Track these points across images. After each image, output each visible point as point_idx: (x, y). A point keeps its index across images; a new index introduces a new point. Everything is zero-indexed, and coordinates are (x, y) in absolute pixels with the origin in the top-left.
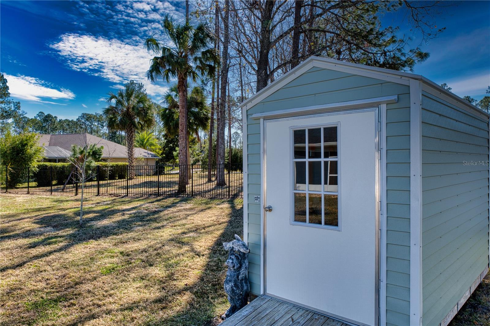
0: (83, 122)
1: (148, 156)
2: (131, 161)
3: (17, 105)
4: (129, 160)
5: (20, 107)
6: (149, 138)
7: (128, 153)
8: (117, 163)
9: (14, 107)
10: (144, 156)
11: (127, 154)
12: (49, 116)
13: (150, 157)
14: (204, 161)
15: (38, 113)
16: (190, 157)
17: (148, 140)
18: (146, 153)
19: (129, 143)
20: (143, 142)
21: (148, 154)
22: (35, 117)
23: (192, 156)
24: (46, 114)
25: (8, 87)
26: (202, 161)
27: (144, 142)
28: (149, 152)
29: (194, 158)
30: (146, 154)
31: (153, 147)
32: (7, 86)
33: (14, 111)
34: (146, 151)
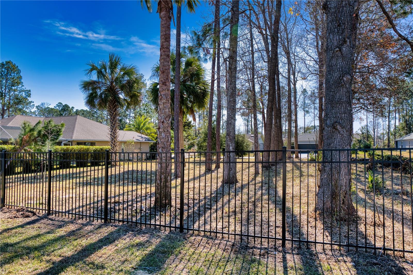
0: (95, 112)
1: (141, 140)
2: (114, 144)
3: (28, 93)
4: (112, 143)
5: (30, 95)
6: (145, 123)
7: (111, 135)
8: (101, 147)
9: (25, 95)
10: (137, 140)
11: (109, 136)
12: (66, 106)
13: (144, 141)
14: (199, 145)
15: (57, 104)
16: (184, 140)
17: (144, 124)
18: (139, 136)
19: (112, 123)
20: (139, 126)
21: (142, 138)
22: (54, 107)
23: (187, 140)
24: (64, 104)
25: (22, 77)
26: (198, 145)
27: (141, 126)
28: (143, 136)
29: (189, 142)
30: (139, 138)
31: (149, 131)
32: (20, 76)
33: (25, 98)
34: (140, 135)
